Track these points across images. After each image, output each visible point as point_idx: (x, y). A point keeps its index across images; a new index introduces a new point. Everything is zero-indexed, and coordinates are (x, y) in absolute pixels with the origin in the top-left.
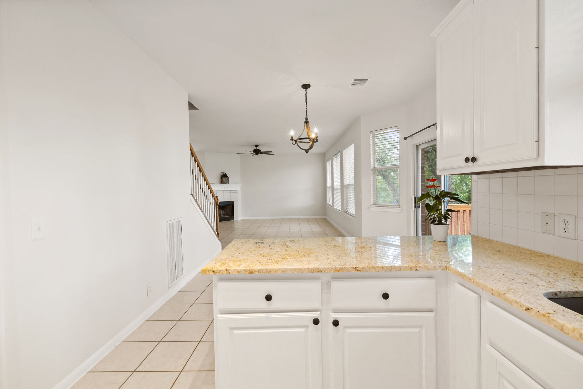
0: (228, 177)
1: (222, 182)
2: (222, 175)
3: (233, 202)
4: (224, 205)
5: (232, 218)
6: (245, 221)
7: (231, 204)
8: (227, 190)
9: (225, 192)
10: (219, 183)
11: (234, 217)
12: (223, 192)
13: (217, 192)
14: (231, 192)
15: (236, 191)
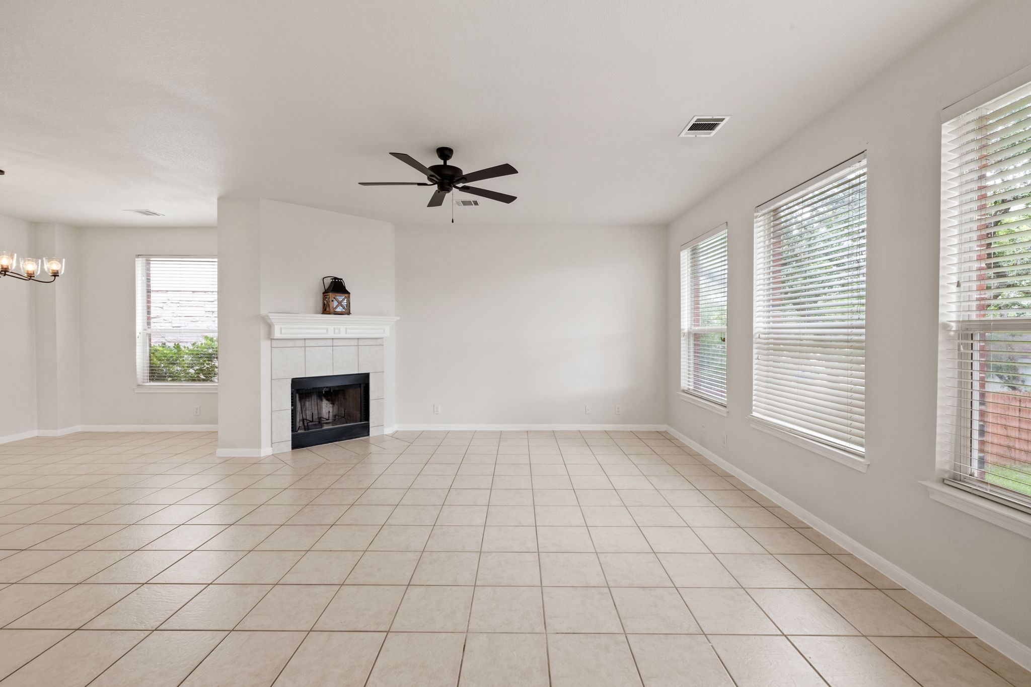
0: (349, 293)
1: (328, 309)
2: (326, 288)
3: (367, 376)
4: (333, 387)
5: (364, 430)
6: (408, 440)
7: (360, 385)
8: (343, 335)
9: (336, 343)
10: (317, 313)
11: (371, 425)
12: (330, 343)
13: (308, 343)
14: (361, 342)
15: (377, 342)
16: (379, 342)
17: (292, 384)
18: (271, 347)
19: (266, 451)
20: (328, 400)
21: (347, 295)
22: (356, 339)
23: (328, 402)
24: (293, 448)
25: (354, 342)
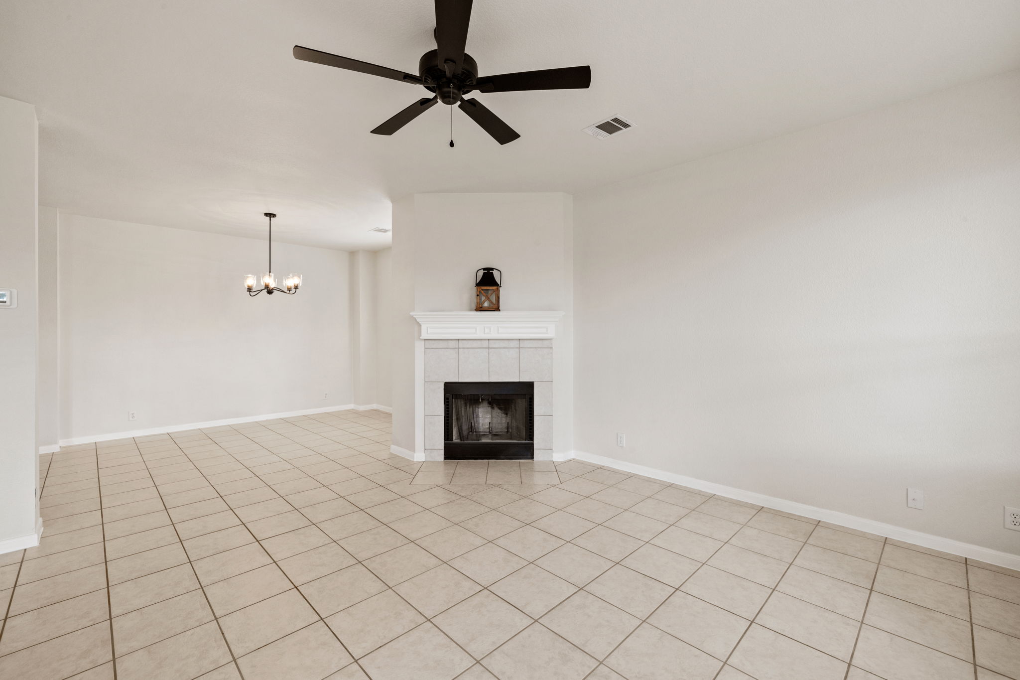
0: (498, 286)
1: (480, 306)
3: (530, 385)
5: (528, 451)
7: (521, 395)
9: (493, 344)
10: (471, 310)
11: (535, 447)
12: (485, 344)
13: (461, 344)
14: (522, 344)
15: (544, 344)
16: (546, 343)
17: (444, 389)
18: (425, 348)
19: (419, 456)
20: (500, 409)
21: (495, 288)
22: (516, 339)
23: (500, 411)
24: (446, 458)
25: (515, 344)
